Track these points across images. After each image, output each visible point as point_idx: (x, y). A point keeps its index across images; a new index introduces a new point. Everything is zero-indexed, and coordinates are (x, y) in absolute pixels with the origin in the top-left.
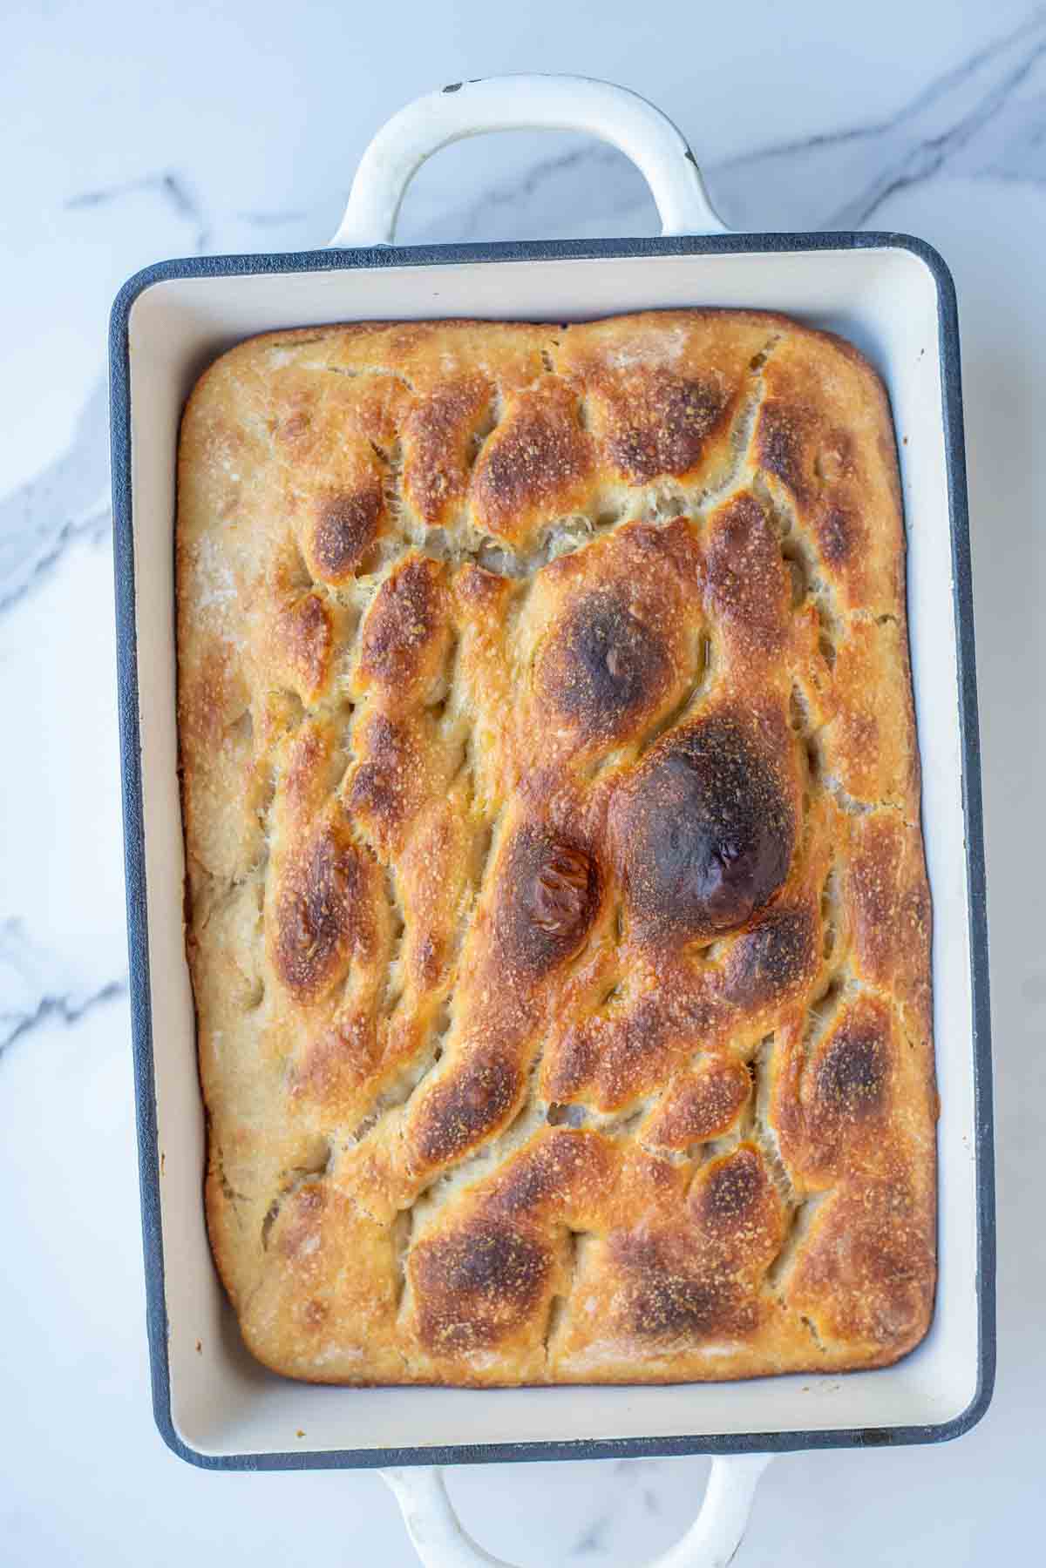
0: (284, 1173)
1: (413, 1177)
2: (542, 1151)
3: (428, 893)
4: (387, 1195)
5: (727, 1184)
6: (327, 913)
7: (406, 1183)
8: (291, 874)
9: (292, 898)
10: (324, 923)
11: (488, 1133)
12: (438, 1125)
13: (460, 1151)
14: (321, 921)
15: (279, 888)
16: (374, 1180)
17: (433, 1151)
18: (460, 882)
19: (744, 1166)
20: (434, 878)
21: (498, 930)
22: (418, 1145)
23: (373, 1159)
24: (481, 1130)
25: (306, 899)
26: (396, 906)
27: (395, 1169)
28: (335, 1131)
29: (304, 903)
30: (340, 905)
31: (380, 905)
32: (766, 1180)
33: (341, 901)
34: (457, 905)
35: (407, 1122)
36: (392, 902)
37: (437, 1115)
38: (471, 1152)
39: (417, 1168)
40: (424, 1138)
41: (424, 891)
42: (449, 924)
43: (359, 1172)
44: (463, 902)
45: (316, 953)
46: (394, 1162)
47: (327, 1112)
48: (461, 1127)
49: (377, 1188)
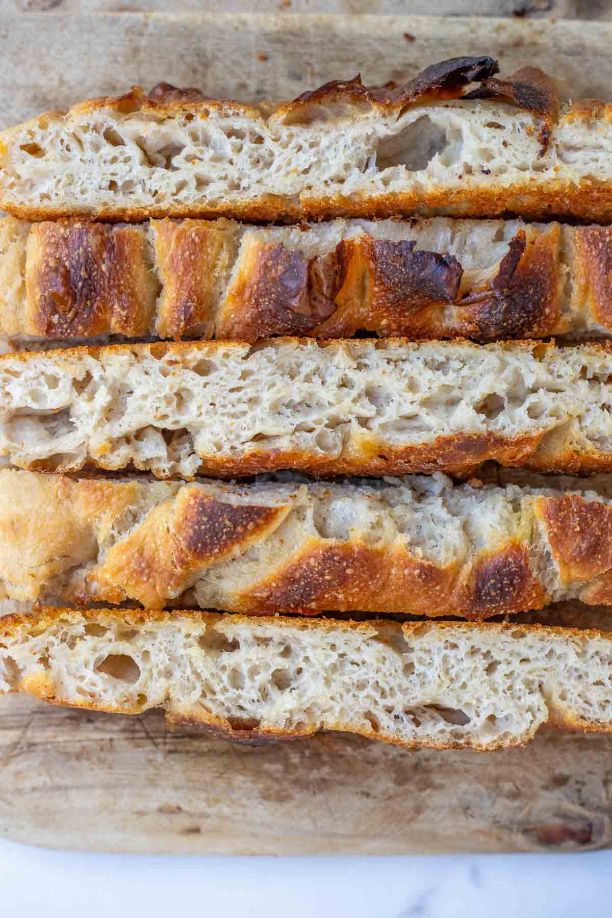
0: (51, 560)
1: (179, 570)
2: (312, 561)
3: (187, 253)
4: (155, 587)
5: (492, 581)
6: (86, 276)
7: (172, 575)
8: (53, 240)
9: (52, 264)
10: (83, 287)
11: (253, 532)
12: (205, 519)
13: (225, 547)
14: (80, 284)
15: (40, 254)
16: (142, 572)
17: (200, 545)
18: (216, 244)
19: (510, 563)
20: (193, 240)
21: (257, 300)
22: (184, 539)
23: (141, 552)
24: (246, 529)
25: (67, 264)
26: (154, 269)
27: (163, 563)
28: (100, 518)
29: (65, 267)
30: (99, 269)
31: (138, 270)
32: (530, 575)
33: (99, 266)
34: (215, 266)
35: (175, 517)
36: (151, 266)
37: (204, 509)
38: (237, 550)
39: (183, 562)
40: (191, 532)
41: (184, 252)
42: (206, 284)
43: (128, 563)
44: (220, 263)
45: (76, 315)
46: (162, 555)
47: (93, 497)
48: (227, 522)
49: (145, 579)
